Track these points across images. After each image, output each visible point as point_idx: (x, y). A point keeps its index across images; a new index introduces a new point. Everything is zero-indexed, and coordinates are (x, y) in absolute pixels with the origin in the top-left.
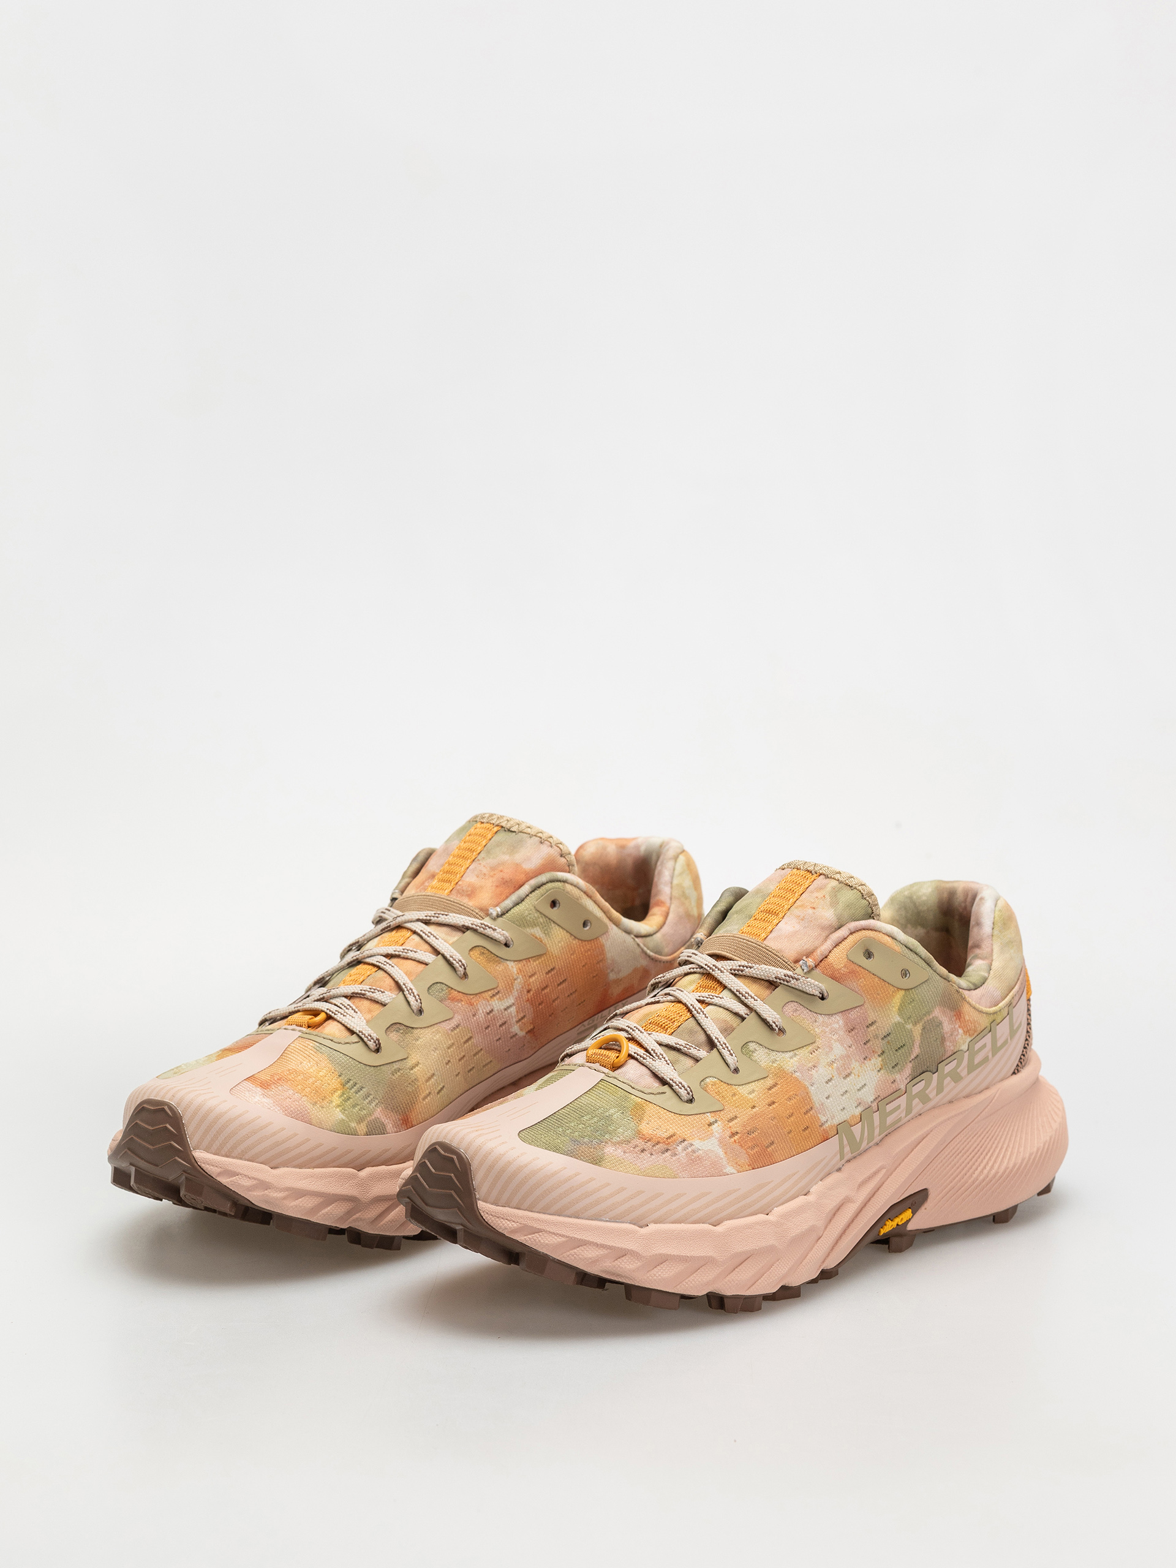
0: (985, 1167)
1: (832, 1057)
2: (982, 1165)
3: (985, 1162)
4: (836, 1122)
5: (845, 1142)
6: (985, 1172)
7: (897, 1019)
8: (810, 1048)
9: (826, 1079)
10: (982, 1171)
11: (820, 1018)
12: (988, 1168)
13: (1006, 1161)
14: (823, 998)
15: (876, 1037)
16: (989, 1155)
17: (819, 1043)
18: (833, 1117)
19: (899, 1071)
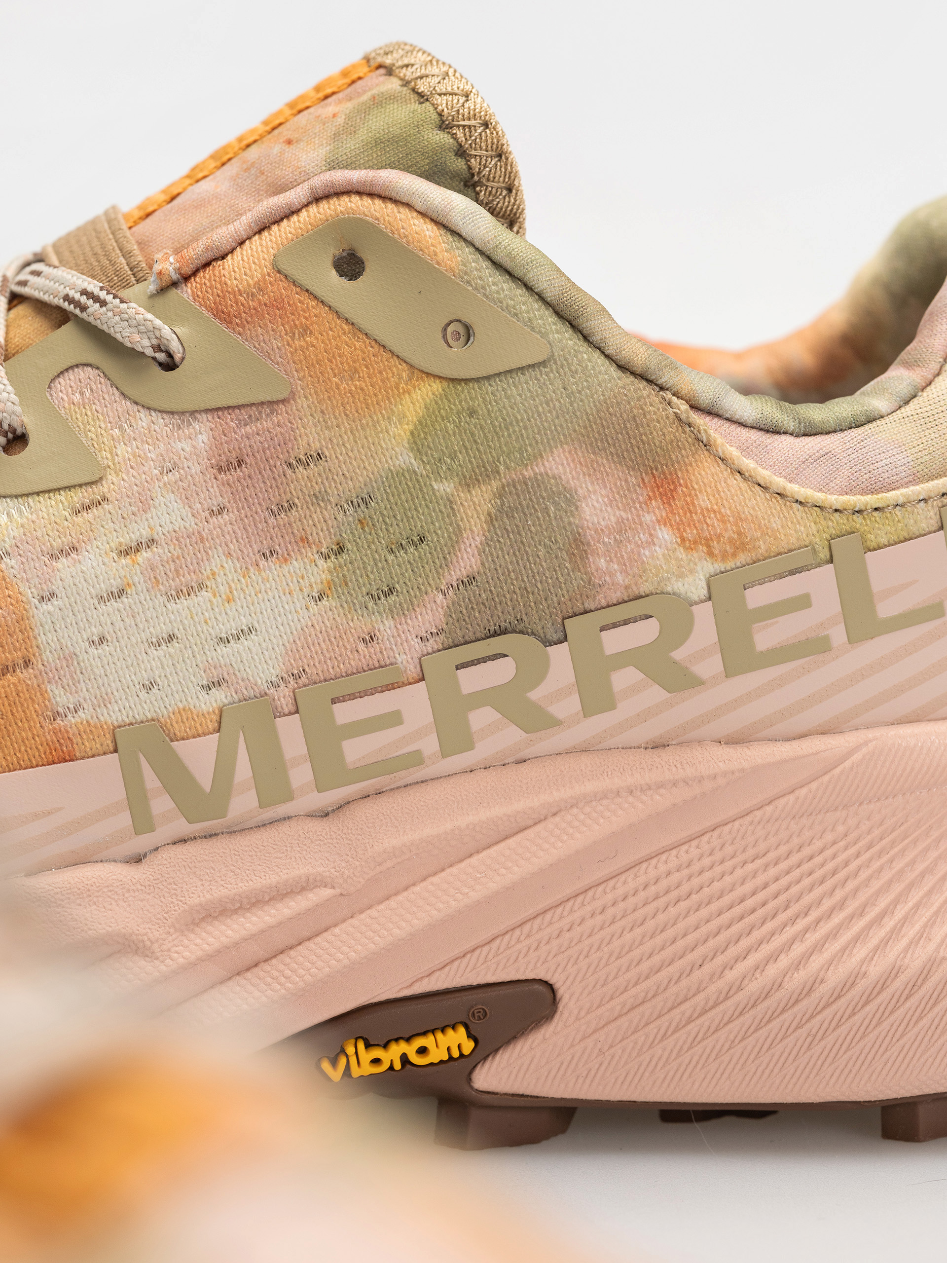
0: (773, 957)
1: (139, 531)
2: (766, 950)
3: (778, 941)
4: (114, 715)
5: (151, 780)
6: (772, 971)
7: (405, 459)
8: (79, 497)
9: (103, 588)
10: (758, 968)
11: (143, 419)
12: (784, 961)
13: (860, 952)
14: (170, 365)
15: (318, 498)
16: (801, 924)
17: (110, 486)
18: (105, 701)
19: (399, 612)
